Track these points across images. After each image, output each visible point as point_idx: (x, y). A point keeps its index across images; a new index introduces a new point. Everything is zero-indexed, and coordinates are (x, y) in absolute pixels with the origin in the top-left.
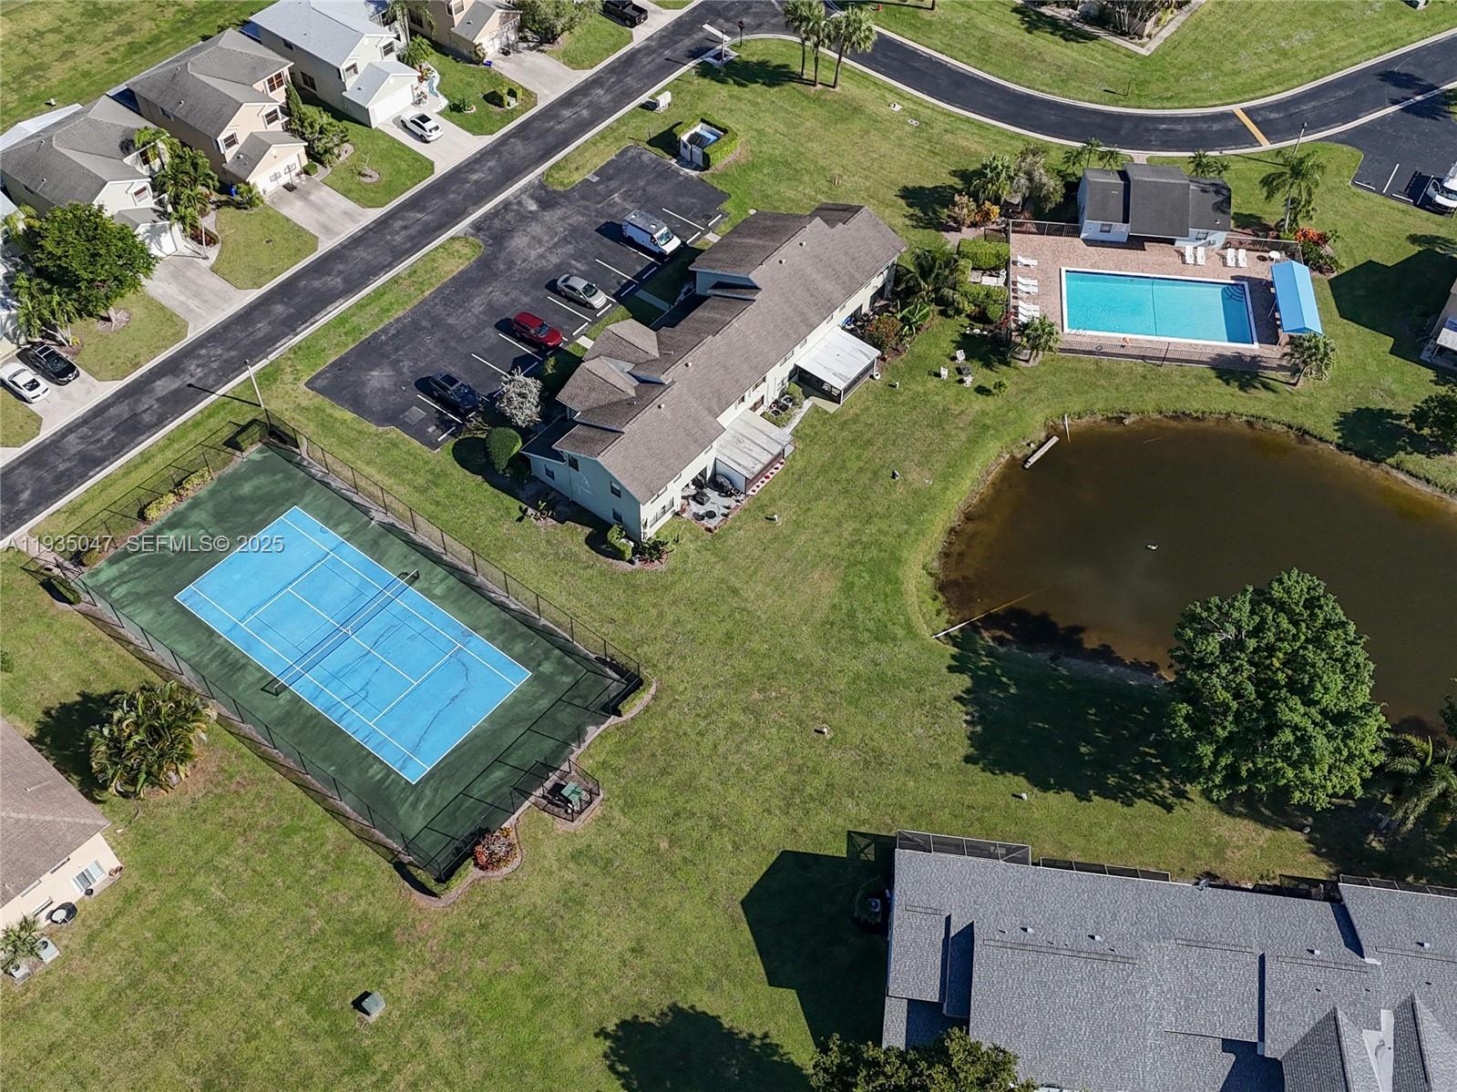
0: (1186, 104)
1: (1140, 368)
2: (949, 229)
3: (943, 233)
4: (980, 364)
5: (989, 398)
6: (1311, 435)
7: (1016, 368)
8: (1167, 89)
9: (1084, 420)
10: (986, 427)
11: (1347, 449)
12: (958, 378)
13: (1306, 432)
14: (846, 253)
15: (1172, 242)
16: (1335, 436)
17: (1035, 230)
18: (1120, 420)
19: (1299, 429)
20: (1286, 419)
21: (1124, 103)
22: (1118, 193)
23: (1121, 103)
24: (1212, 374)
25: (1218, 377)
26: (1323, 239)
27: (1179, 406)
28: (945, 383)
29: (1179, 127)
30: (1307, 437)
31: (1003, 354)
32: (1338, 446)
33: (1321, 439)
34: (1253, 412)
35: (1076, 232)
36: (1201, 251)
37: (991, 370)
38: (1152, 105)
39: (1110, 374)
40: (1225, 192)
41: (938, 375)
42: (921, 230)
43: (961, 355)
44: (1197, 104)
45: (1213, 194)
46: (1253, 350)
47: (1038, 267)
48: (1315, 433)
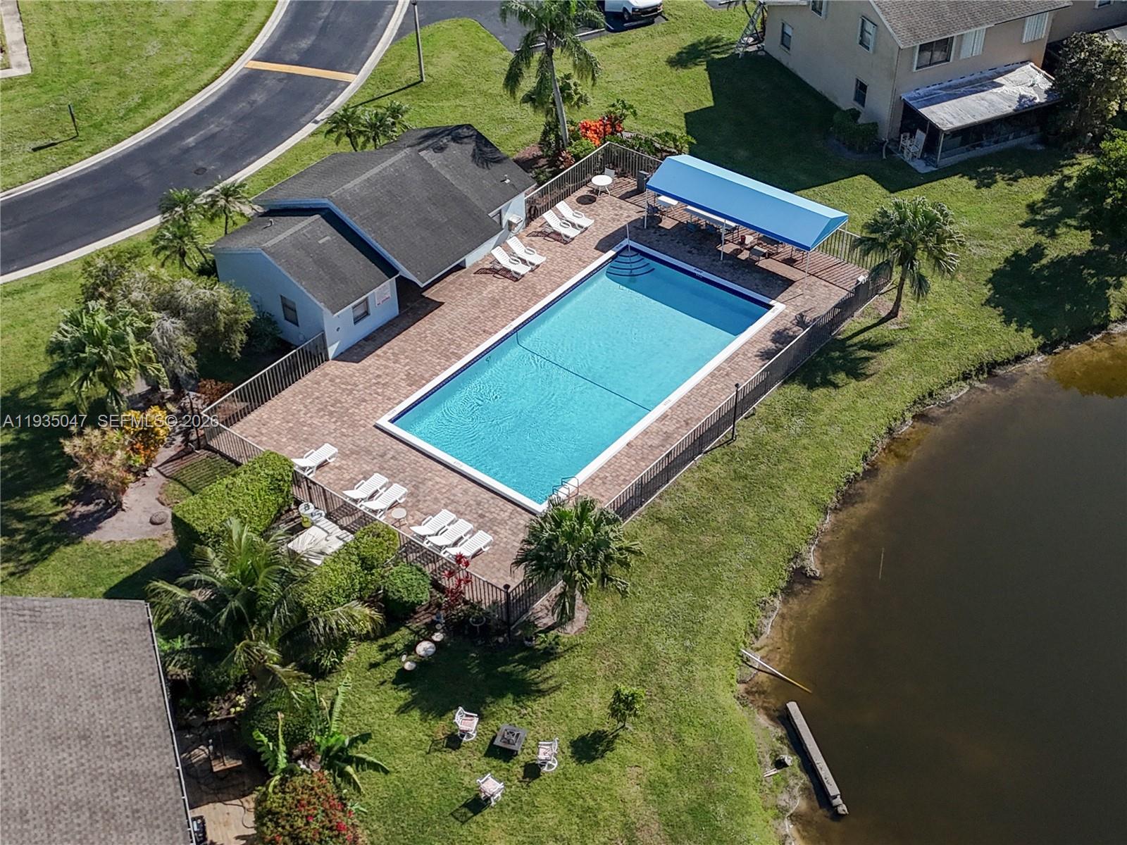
0: (176, 97)
1: (710, 465)
2: (90, 523)
3: (91, 538)
4: (508, 701)
5: (620, 748)
6: (1007, 362)
7: (572, 648)
8: (123, 95)
9: (768, 630)
10: (699, 813)
11: (1055, 344)
12: (518, 770)
13: (994, 365)
14: (54, 740)
15: (460, 267)
16: (1026, 339)
17: (243, 405)
18: (800, 577)
19: (980, 370)
20: (954, 370)
21: (89, 148)
22: (327, 236)
23: (83, 151)
24: (796, 391)
25: (812, 386)
26: (613, 123)
27: (837, 475)
28: (513, 804)
29: (213, 128)
30: (1000, 372)
31: (520, 645)
32: (1043, 349)
33: (1018, 359)
34: (910, 396)
35: (315, 357)
36: (514, 243)
37: (542, 693)
38: (128, 126)
39: (695, 515)
40: (465, 132)
41: (478, 804)
42: (39, 568)
43: (465, 722)
44: (190, 86)
45: (453, 144)
46: (781, 316)
47: (343, 455)
48: (1005, 355)
